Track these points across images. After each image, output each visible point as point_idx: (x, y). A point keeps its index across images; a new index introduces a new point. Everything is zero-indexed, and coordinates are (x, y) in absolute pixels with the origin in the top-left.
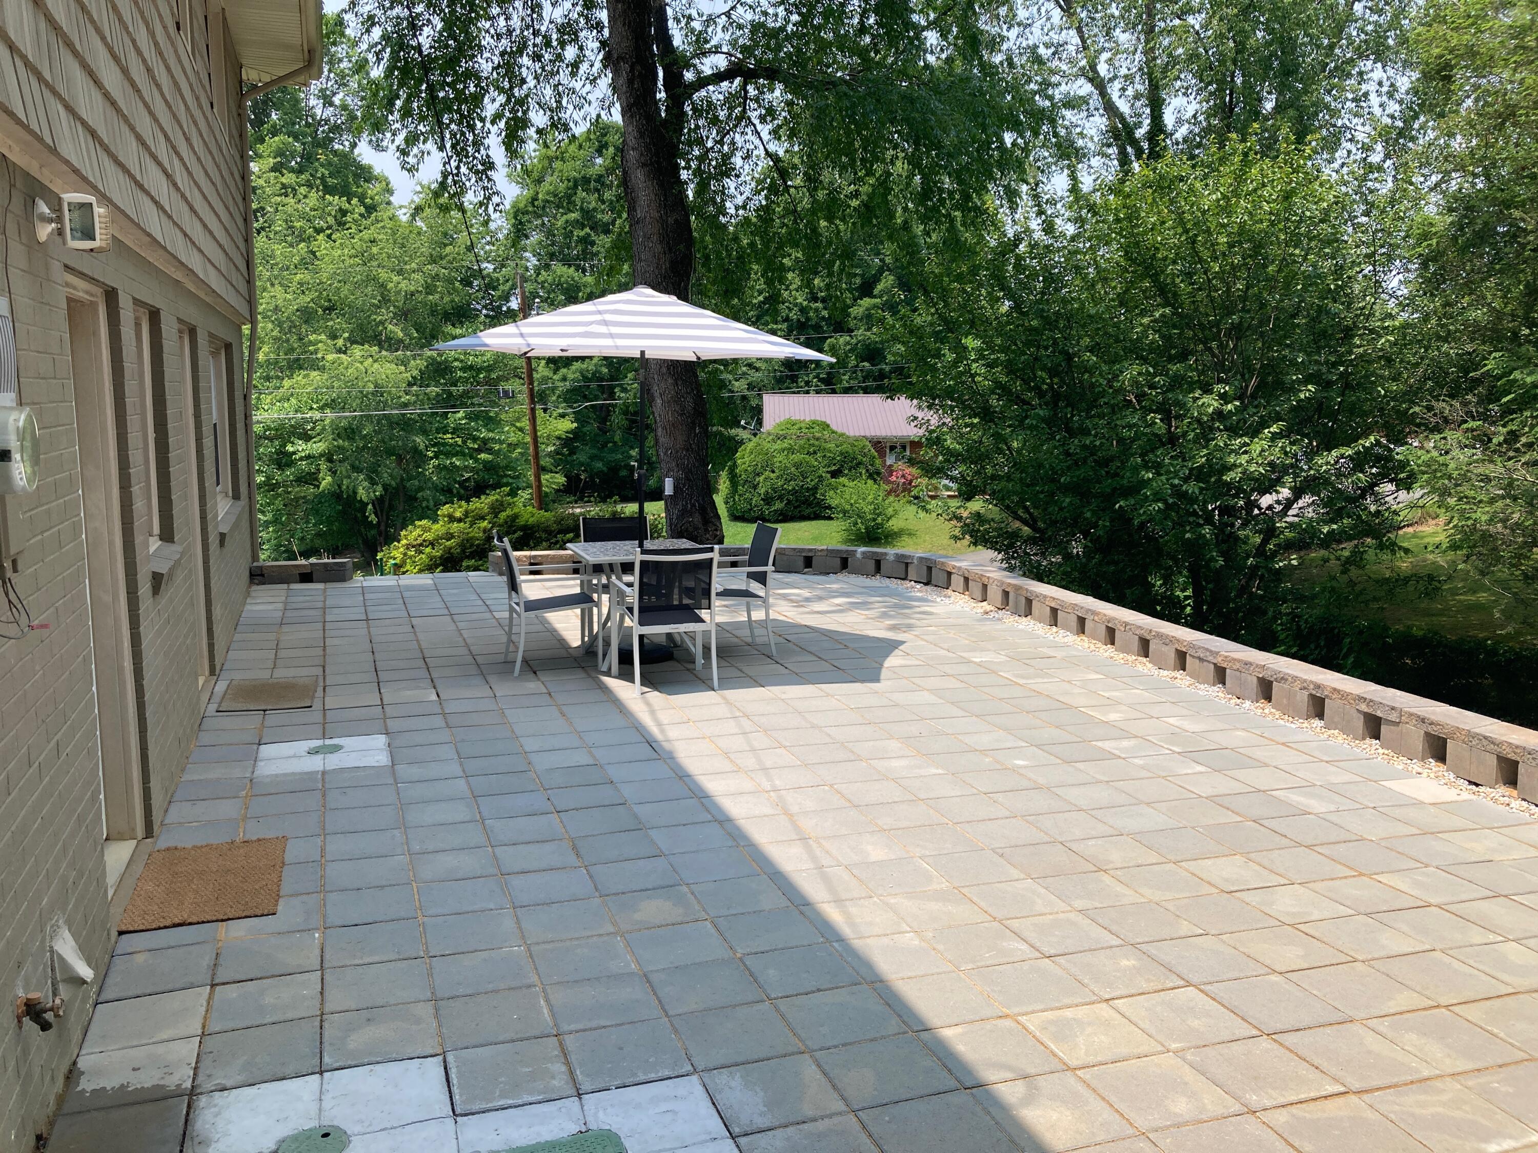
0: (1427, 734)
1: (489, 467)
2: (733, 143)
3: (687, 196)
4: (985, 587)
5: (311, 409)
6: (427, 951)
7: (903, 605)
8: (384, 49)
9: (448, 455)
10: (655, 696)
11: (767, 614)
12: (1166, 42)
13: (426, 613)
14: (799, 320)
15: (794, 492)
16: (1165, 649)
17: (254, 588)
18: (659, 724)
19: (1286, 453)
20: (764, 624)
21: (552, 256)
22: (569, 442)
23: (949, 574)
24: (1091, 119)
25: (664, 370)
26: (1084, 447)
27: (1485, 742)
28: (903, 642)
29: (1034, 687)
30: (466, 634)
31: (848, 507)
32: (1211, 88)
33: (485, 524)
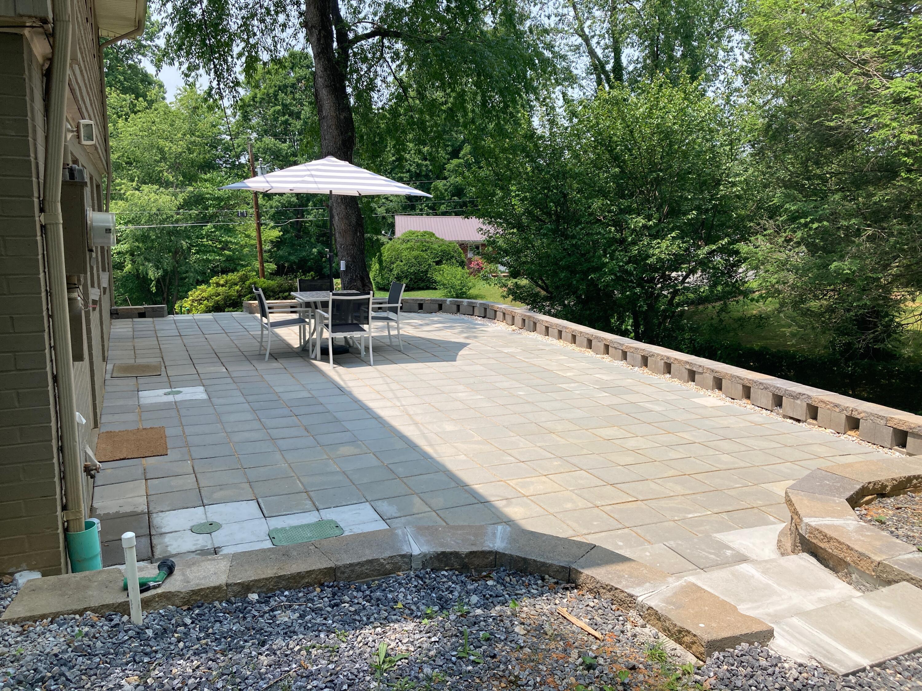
0: (714, 377)
1: (229, 259)
2: (376, 72)
3: (350, 102)
4: (513, 317)
5: (120, 224)
6: (242, 466)
7: (472, 327)
8: (175, 16)
9: (205, 252)
10: (340, 369)
11: (398, 332)
12: (621, 17)
13: (211, 332)
14: (416, 172)
15: (414, 273)
16: (599, 344)
17: (113, 321)
18: (343, 380)
19: (680, 248)
20: (397, 336)
21: (266, 132)
22: (278, 244)
23: (496, 311)
24: (582, 58)
25: (339, 201)
26: (573, 245)
27: (738, 379)
28: (469, 344)
29: (533, 363)
30: (235, 342)
31: (446, 282)
32: (646, 43)
33: (237, 288)
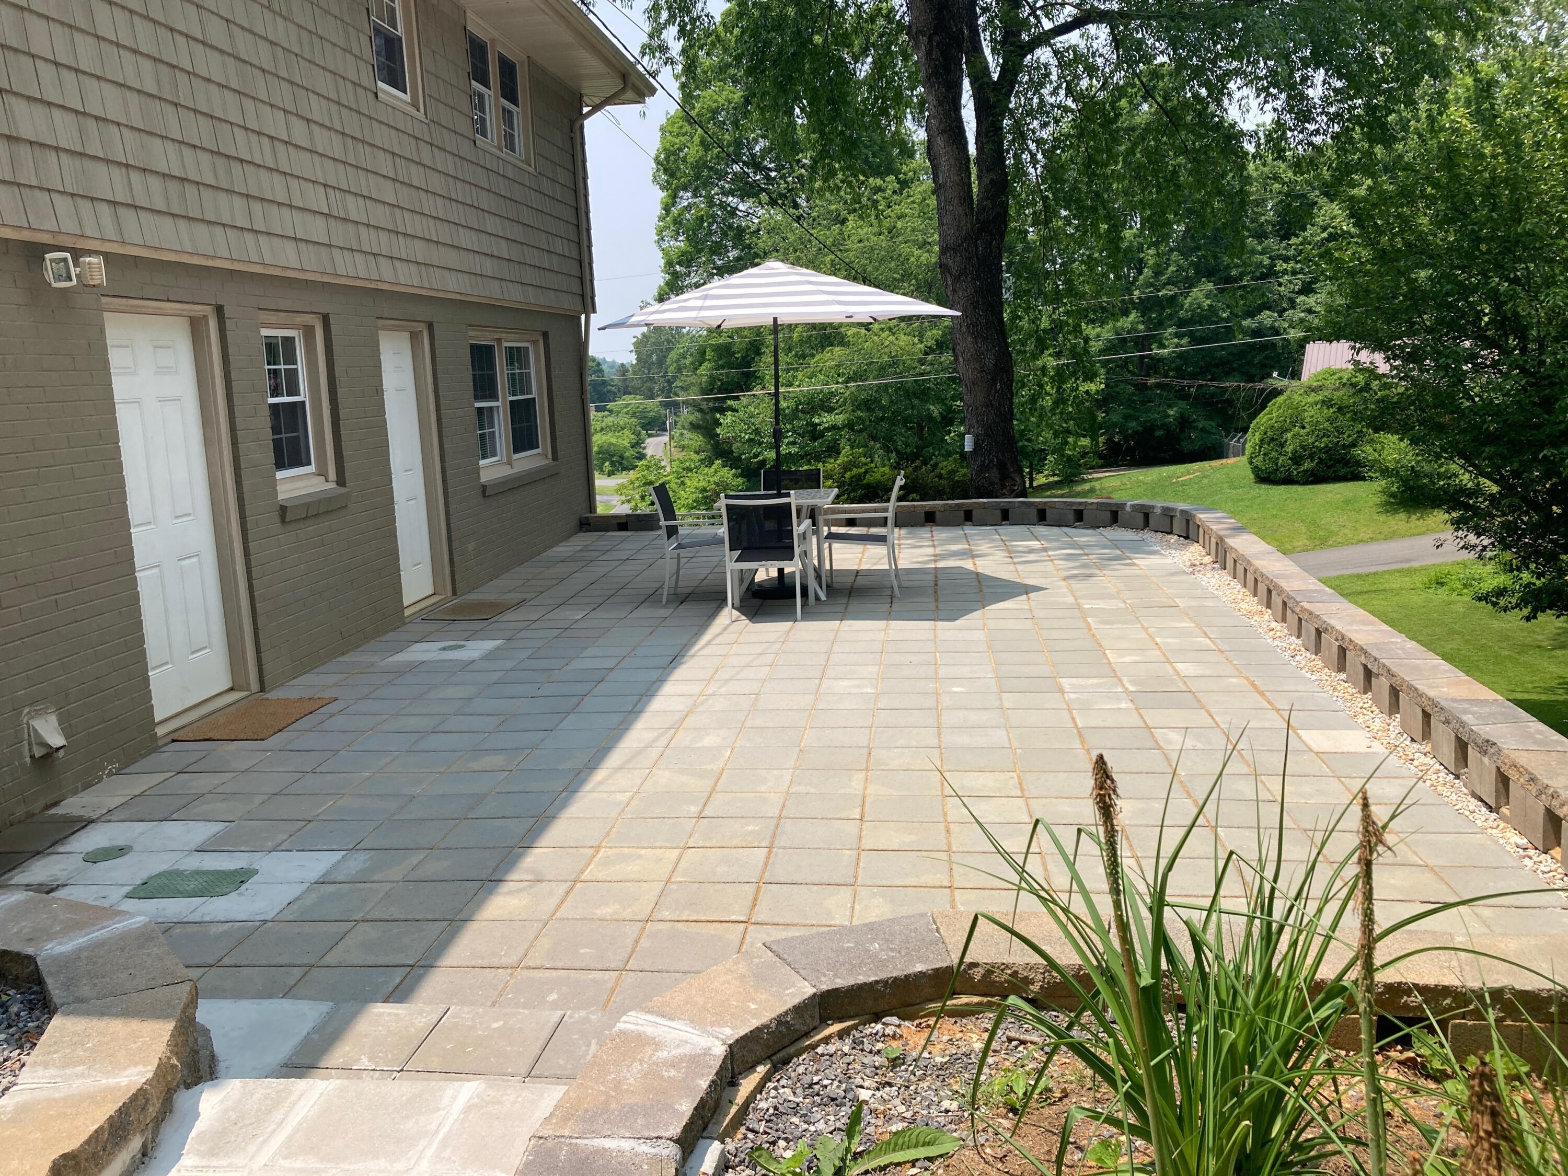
0: (1391, 685)
11: (893, 557)
15: (1327, 450)
16: (1278, 599)
18: (707, 644)
23: (1198, 527)
27: (1416, 694)
